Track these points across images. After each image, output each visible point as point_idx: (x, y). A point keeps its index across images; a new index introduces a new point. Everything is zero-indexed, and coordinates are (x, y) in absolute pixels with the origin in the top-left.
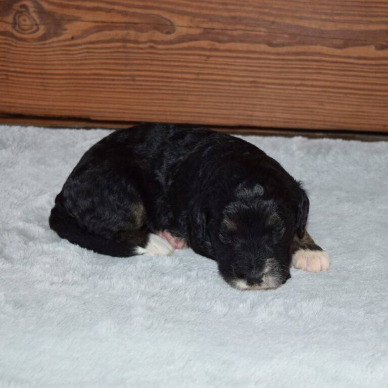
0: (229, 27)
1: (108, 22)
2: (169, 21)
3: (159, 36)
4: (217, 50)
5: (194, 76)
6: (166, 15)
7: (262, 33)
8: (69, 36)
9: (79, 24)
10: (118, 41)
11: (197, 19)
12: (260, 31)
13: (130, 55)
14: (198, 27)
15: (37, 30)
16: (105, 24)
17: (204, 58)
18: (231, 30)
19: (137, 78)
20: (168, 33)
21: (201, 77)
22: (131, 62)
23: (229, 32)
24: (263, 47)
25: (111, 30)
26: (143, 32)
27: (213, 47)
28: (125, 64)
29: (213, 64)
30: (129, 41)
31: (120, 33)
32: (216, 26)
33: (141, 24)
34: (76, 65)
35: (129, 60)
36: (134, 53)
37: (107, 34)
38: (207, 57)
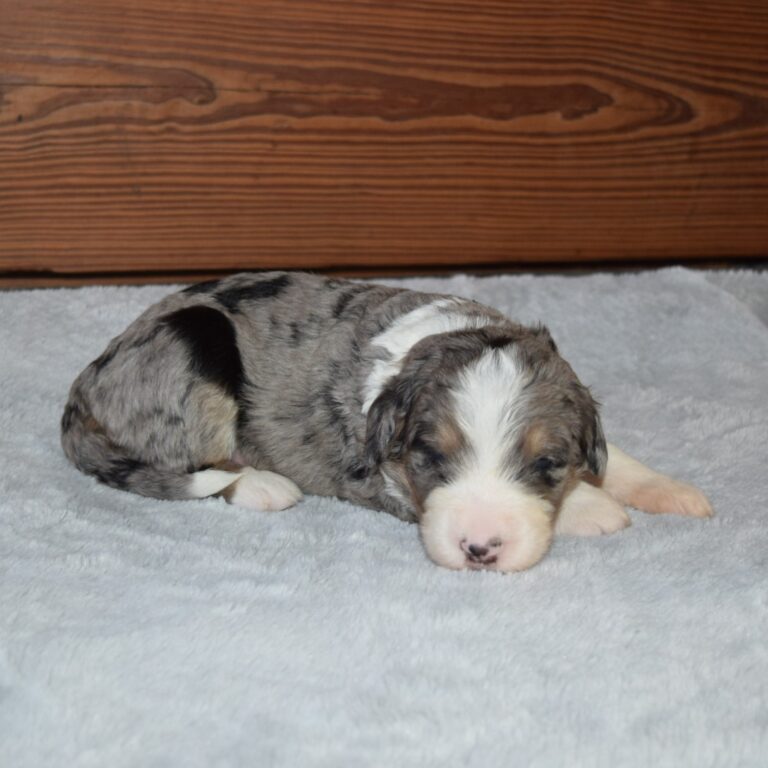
0: (314, 88)
1: (90, 86)
2: (205, 80)
3: (187, 107)
4: (290, 130)
5: (249, 181)
6: (201, 70)
7: (373, 98)
8: (13, 116)
9: (31, 90)
10: (109, 120)
11: (258, 76)
12: (367, 94)
13: (131, 145)
14: (258, 90)
16: (86, 90)
17: (269, 146)
18: (316, 93)
19: (144, 189)
20: (202, 102)
21: (262, 181)
22: (134, 159)
23: (313, 97)
24: (375, 122)
25: (95, 101)
26: (156, 102)
27: (285, 125)
28: (121, 164)
29: (284, 156)
30: (130, 120)
31: (113, 105)
32: (291, 86)
33: (152, 87)
34: (26, 169)
35: (129, 155)
36: (138, 142)
37: (88, 109)
38: (274, 143)
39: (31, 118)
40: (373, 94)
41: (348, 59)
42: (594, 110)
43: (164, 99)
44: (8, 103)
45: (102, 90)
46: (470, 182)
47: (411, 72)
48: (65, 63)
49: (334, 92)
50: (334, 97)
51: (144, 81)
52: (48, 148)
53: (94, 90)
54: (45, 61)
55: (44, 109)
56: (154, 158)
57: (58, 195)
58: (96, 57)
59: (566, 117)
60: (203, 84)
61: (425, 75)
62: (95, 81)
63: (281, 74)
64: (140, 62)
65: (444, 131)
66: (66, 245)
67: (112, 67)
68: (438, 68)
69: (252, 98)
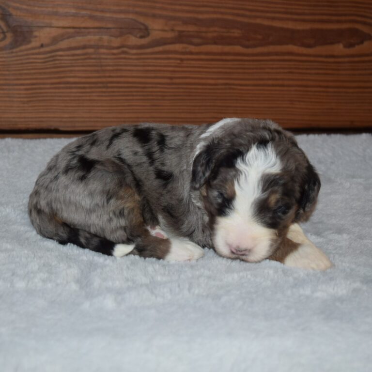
0: (204, 29)
1: (79, 28)
2: (143, 25)
3: (133, 40)
4: (191, 53)
5: (168, 81)
6: (141, 19)
7: (236, 35)
8: (38, 44)
9: (48, 29)
10: (90, 47)
11: (173, 22)
12: (233, 33)
13: (102, 61)
14: (173, 30)
15: (5, 38)
16: (78, 30)
17: (179, 62)
18: (206, 32)
19: (109, 85)
20: (141, 37)
21: (175, 81)
23: (204, 34)
24: (238, 49)
25: (83, 36)
26: (116, 37)
27: (188, 50)
28: (97, 71)
29: (188, 67)
30: (102, 47)
31: (92, 38)
32: (191, 28)
33: (114, 28)
34: (45, 73)
35: (101, 66)
36: (106, 59)
37: (79, 40)
38: (182, 60)
39: (48, 45)
40: (236, 33)
41: (222, 13)
42: (362, 42)
43: (121, 35)
44: (36, 37)
45: (87, 31)
46: (291, 83)
47: (258, 21)
48: (66, 16)
49: (215, 31)
50: (215, 34)
51: (110, 26)
52: (57, 62)
53: (83, 30)
54: (56, 14)
55: (55, 40)
56: (115, 68)
57: (63, 88)
58: (84, 12)
59: (345, 46)
60: (142, 27)
61: (266, 23)
62: (83, 25)
63: (186, 22)
64: (108, 15)
65: (277, 54)
66: (66, 116)
67: (91, 17)
68: (273, 19)
69: (170, 35)
